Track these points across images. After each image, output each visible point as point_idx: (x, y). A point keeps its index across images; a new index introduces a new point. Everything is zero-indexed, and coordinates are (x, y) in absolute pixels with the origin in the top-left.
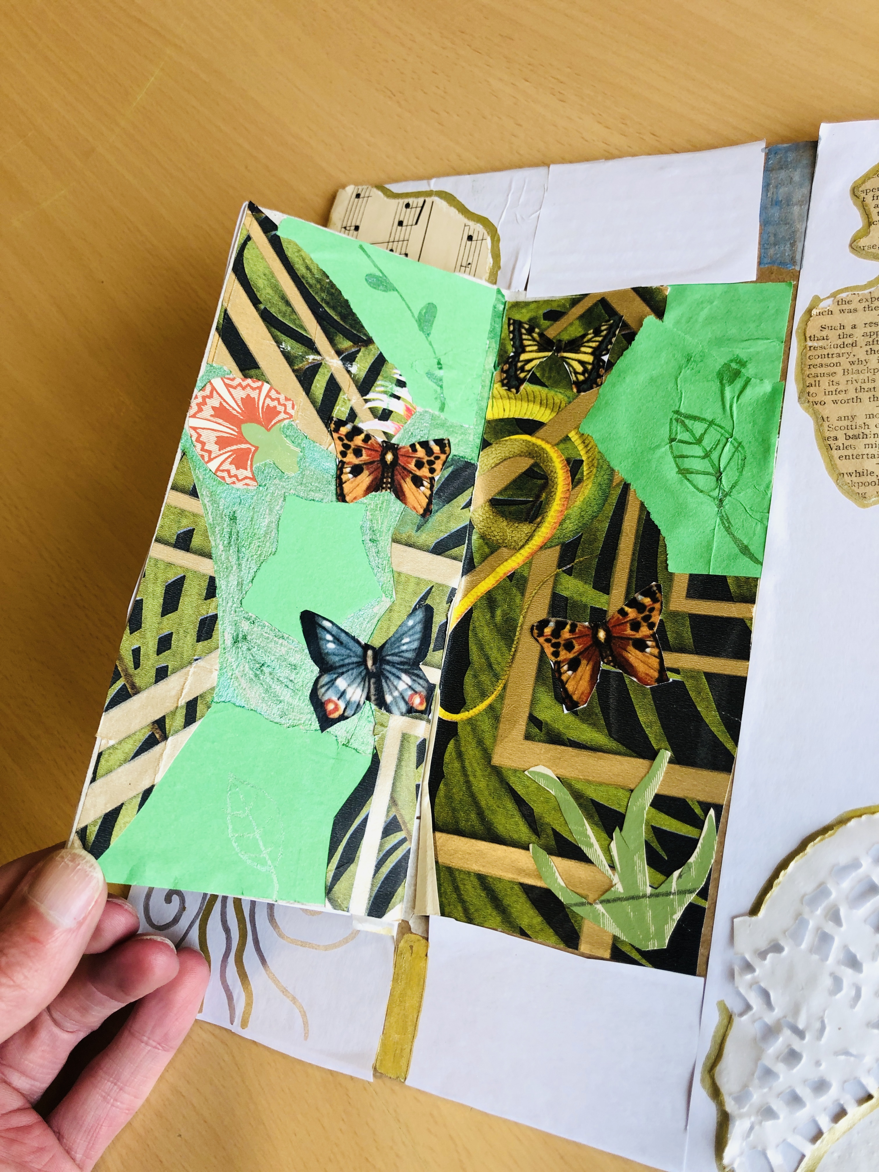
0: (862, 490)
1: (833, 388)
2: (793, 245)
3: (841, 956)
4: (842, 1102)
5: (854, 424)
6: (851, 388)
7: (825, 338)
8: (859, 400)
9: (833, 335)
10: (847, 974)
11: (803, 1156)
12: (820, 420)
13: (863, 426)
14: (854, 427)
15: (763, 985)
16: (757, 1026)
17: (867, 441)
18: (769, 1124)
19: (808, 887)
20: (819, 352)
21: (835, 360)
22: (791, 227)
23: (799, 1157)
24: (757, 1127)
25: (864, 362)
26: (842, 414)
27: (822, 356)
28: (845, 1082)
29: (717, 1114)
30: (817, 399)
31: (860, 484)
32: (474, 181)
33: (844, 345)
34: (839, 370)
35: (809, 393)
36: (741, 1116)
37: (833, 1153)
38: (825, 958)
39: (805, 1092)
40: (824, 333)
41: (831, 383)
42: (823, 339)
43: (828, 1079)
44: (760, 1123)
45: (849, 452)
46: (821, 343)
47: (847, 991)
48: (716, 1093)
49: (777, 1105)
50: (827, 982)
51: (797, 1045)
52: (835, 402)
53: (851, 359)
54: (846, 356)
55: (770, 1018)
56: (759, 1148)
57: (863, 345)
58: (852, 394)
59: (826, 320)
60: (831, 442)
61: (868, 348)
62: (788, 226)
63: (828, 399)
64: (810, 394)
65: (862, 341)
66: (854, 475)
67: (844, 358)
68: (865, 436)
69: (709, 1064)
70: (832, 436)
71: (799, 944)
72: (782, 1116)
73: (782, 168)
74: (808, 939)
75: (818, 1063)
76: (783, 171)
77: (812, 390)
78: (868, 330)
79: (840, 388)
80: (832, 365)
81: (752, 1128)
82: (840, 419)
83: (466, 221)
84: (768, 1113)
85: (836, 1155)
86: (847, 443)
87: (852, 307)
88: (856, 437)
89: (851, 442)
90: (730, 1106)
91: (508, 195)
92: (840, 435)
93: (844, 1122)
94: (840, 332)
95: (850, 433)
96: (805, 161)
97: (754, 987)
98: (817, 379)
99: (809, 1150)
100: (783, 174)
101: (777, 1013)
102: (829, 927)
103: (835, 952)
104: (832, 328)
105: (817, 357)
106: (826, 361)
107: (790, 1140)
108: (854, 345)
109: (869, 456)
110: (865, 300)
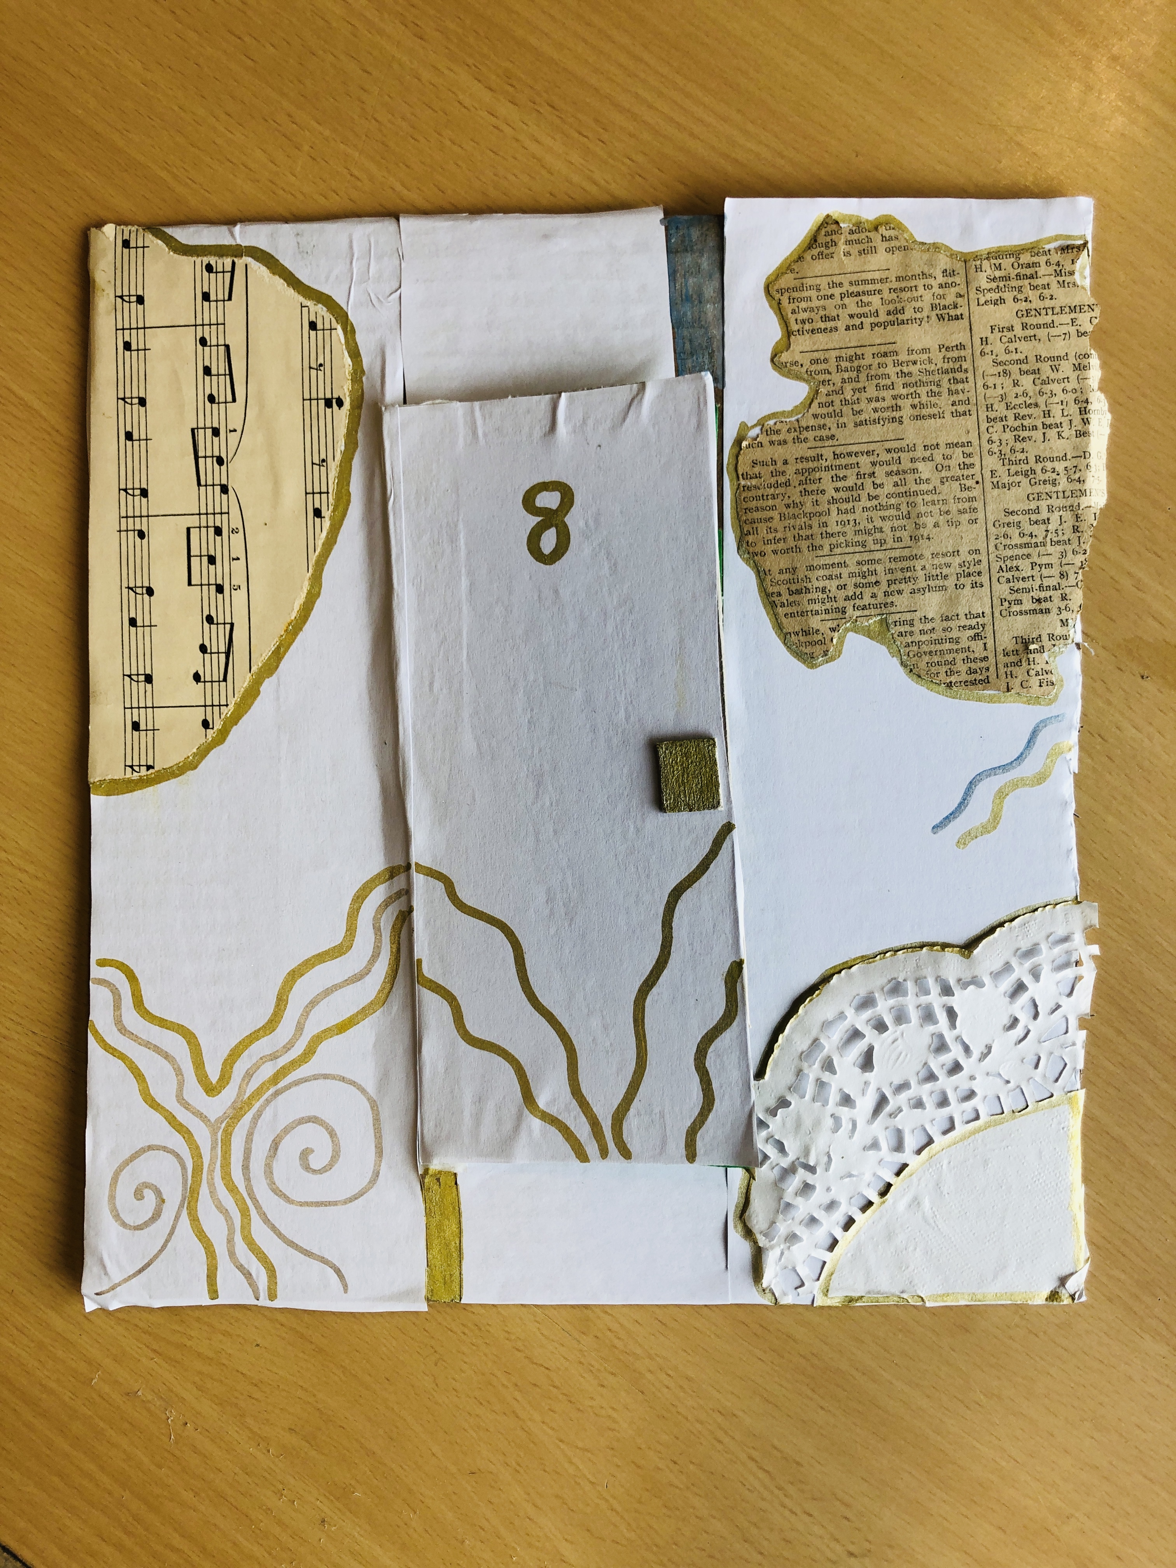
0: (808, 650)
1: (771, 536)
2: (711, 356)
3: (838, 1098)
4: (850, 1214)
5: (796, 577)
6: (789, 535)
7: (758, 475)
8: (798, 550)
9: (765, 471)
10: (845, 1112)
11: (825, 1263)
12: (761, 575)
13: (805, 579)
14: (796, 581)
15: (777, 1137)
16: (776, 1171)
17: (810, 596)
18: (795, 1248)
19: (803, 1044)
20: (753, 493)
21: (770, 502)
22: (706, 333)
23: (820, 1264)
24: (786, 1252)
25: (799, 504)
26: (783, 565)
27: (757, 498)
28: (851, 1198)
29: (751, 1249)
30: (757, 549)
31: (807, 643)
32: (298, 234)
33: (777, 485)
34: (775, 514)
35: (748, 542)
36: (772, 1247)
37: (846, 1254)
38: (825, 1103)
39: (819, 1214)
40: (757, 470)
41: (769, 530)
42: (756, 477)
43: (837, 1200)
44: (789, 1248)
45: (794, 609)
46: (754, 482)
47: (846, 1125)
48: (748, 1233)
49: (800, 1231)
50: (829, 1122)
51: (810, 1179)
52: (775, 552)
53: (786, 501)
54: (781, 497)
55: (785, 1163)
56: (790, 1267)
57: (797, 485)
58: (791, 543)
59: (758, 454)
60: (776, 599)
61: (801, 488)
62: (703, 330)
63: (769, 548)
64: (749, 544)
65: (795, 480)
66: (800, 634)
67: (779, 500)
68: (807, 591)
69: (738, 1213)
70: (775, 591)
71: (803, 1097)
72: (804, 1237)
73: (686, 250)
74: (810, 1088)
75: (828, 1189)
76: (689, 255)
77: (751, 538)
78: (800, 466)
79: (779, 535)
80: (768, 508)
81: (782, 1254)
82: (781, 572)
83: (301, 299)
84: (792, 1238)
85: (849, 1255)
86: (791, 599)
87: (781, 437)
88: (799, 592)
89: (796, 597)
90: (762, 1241)
91: (351, 263)
92: (783, 589)
93: (853, 1228)
94: (772, 468)
95: (794, 587)
96: (712, 243)
97: (770, 1141)
98: (755, 526)
99: (828, 1256)
100: (688, 259)
101: (791, 1157)
102: (826, 1077)
103: (834, 1097)
104: (764, 464)
105: (752, 499)
106: (761, 503)
107: (813, 1254)
108: (787, 484)
109: (814, 612)
110: (793, 430)
